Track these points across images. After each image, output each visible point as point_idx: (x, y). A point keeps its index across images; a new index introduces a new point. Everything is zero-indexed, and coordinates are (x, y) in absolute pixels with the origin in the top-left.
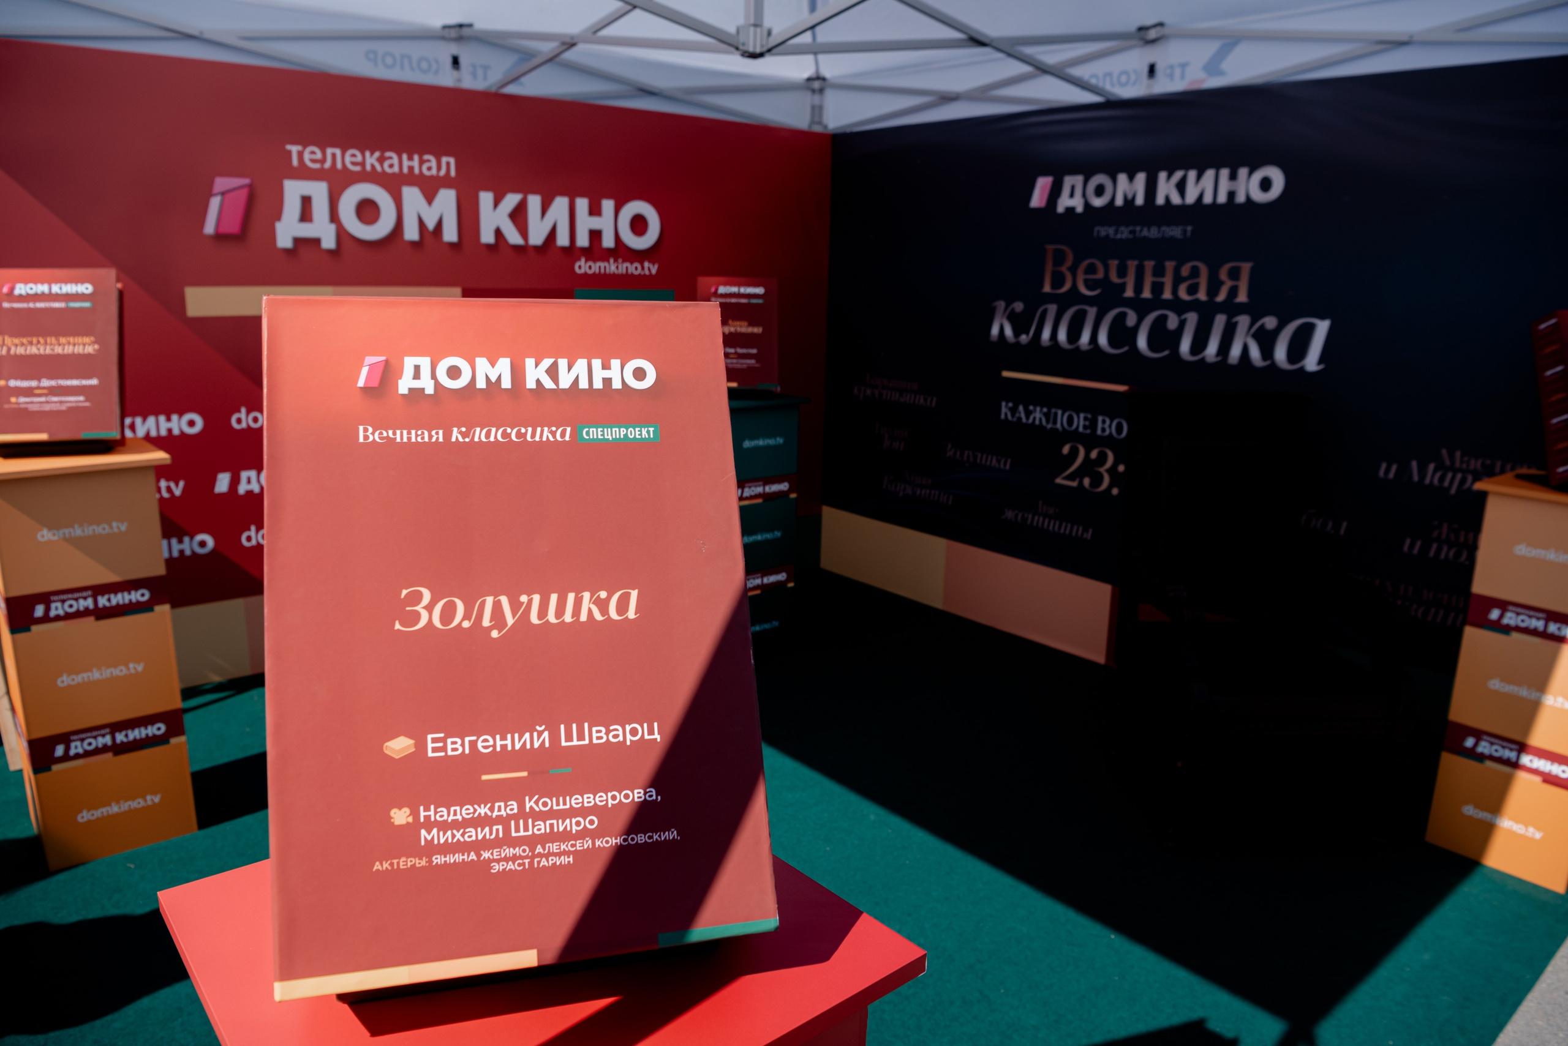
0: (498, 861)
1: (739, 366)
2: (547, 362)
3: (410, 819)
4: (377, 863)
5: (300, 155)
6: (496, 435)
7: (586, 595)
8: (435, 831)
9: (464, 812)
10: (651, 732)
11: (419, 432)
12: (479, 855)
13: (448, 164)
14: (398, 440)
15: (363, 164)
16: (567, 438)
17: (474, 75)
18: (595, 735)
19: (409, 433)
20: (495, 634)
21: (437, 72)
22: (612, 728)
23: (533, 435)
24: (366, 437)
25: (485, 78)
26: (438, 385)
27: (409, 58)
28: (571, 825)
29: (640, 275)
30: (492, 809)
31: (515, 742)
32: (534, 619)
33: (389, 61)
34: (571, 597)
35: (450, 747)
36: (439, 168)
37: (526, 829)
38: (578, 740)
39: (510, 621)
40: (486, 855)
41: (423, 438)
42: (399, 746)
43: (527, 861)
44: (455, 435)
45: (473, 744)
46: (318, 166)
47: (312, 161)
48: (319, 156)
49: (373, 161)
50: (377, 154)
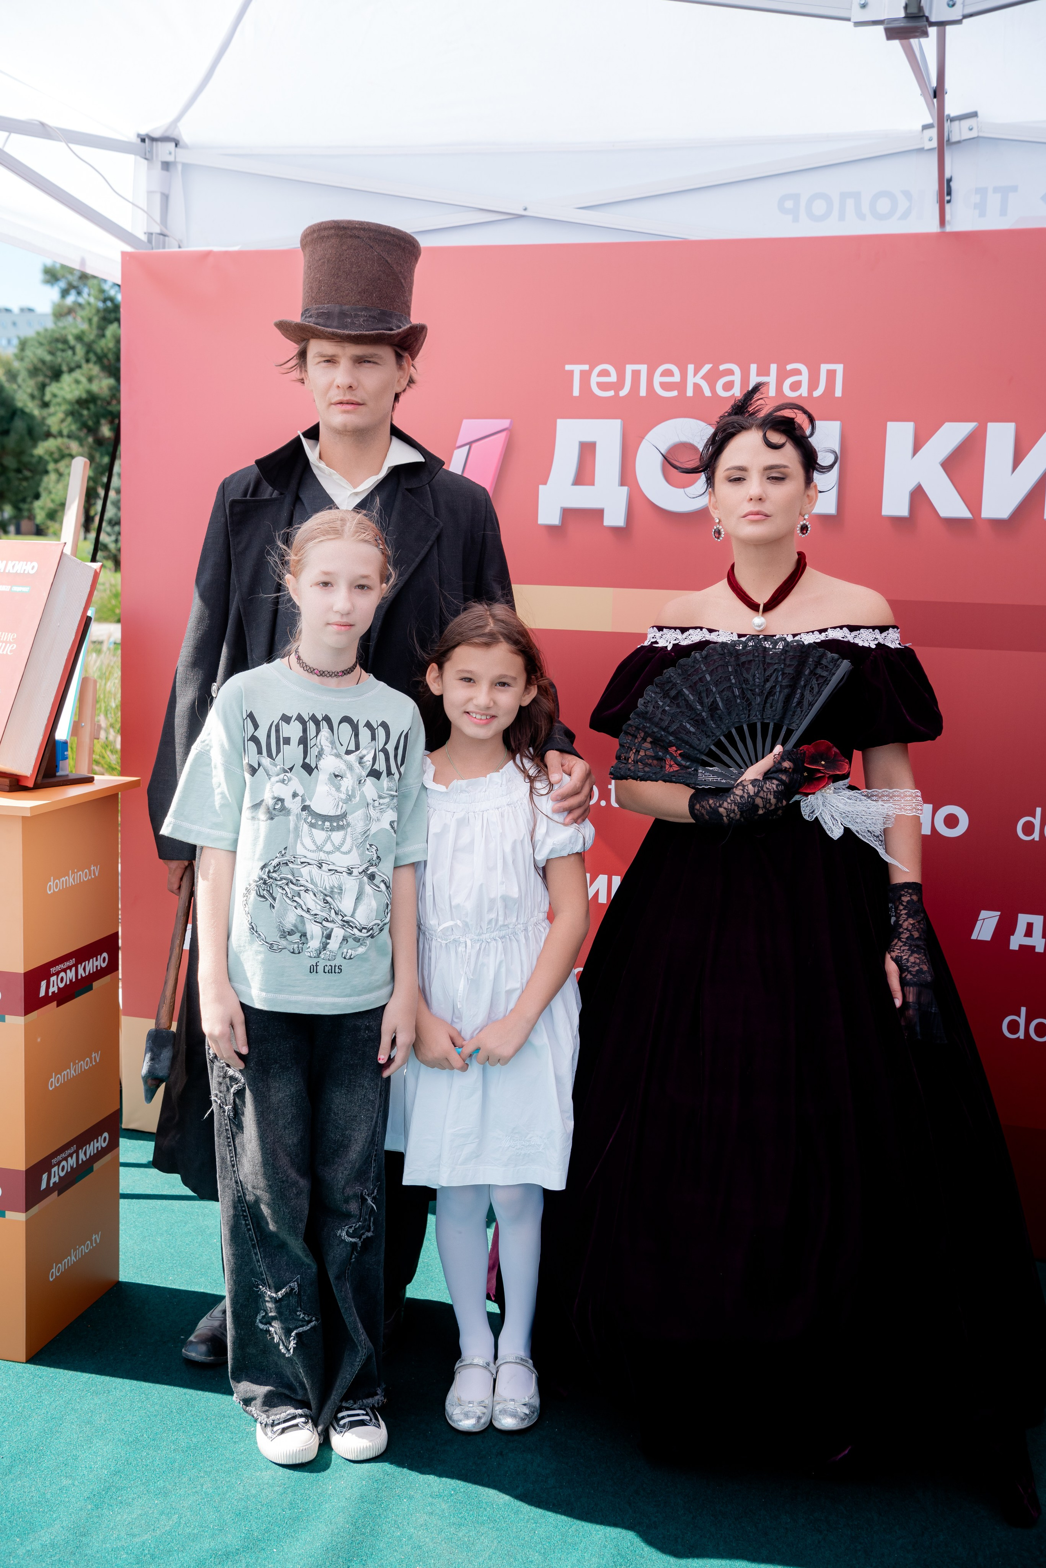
5: (585, 377)
13: (831, 374)
15: (681, 386)
17: (981, 209)
21: (905, 216)
25: (1003, 212)
27: (857, 196)
33: (819, 207)
46: (611, 393)
47: (602, 386)
48: (613, 378)
49: (698, 379)
50: (707, 367)
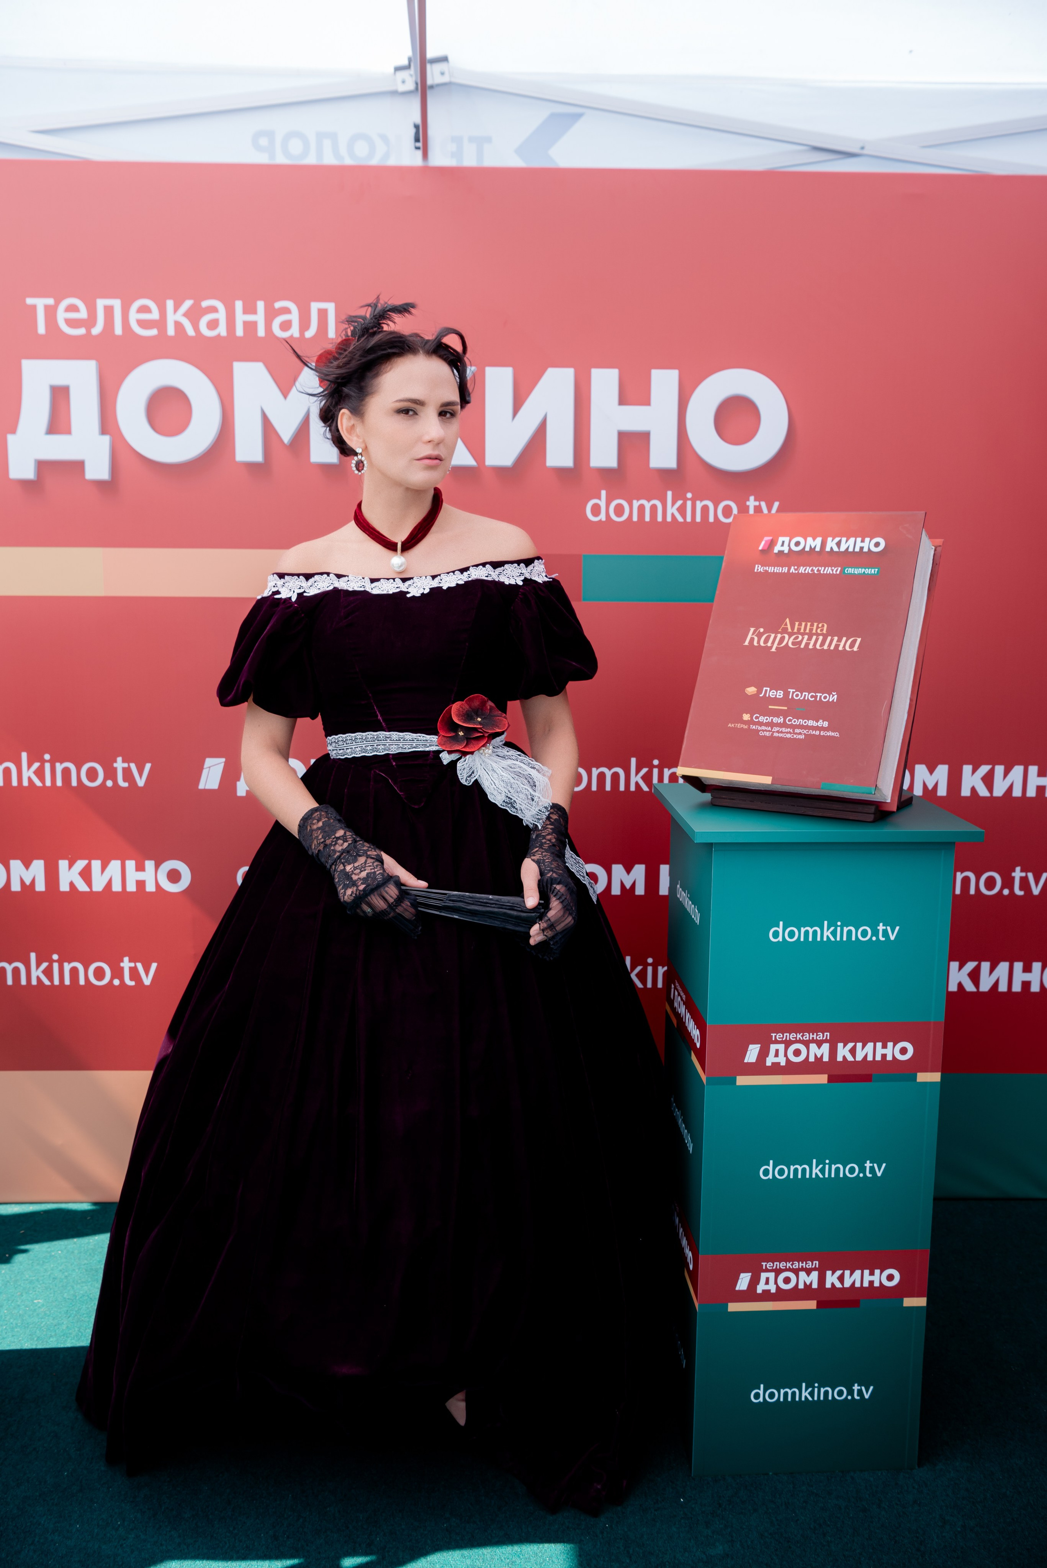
1: (786, 734)
5: (50, 312)
13: (323, 313)
15: (161, 324)
27: (333, 137)
33: (296, 145)
36: (305, 324)
46: (82, 331)
47: (70, 323)
48: (83, 314)
49: (179, 317)
50: (188, 304)
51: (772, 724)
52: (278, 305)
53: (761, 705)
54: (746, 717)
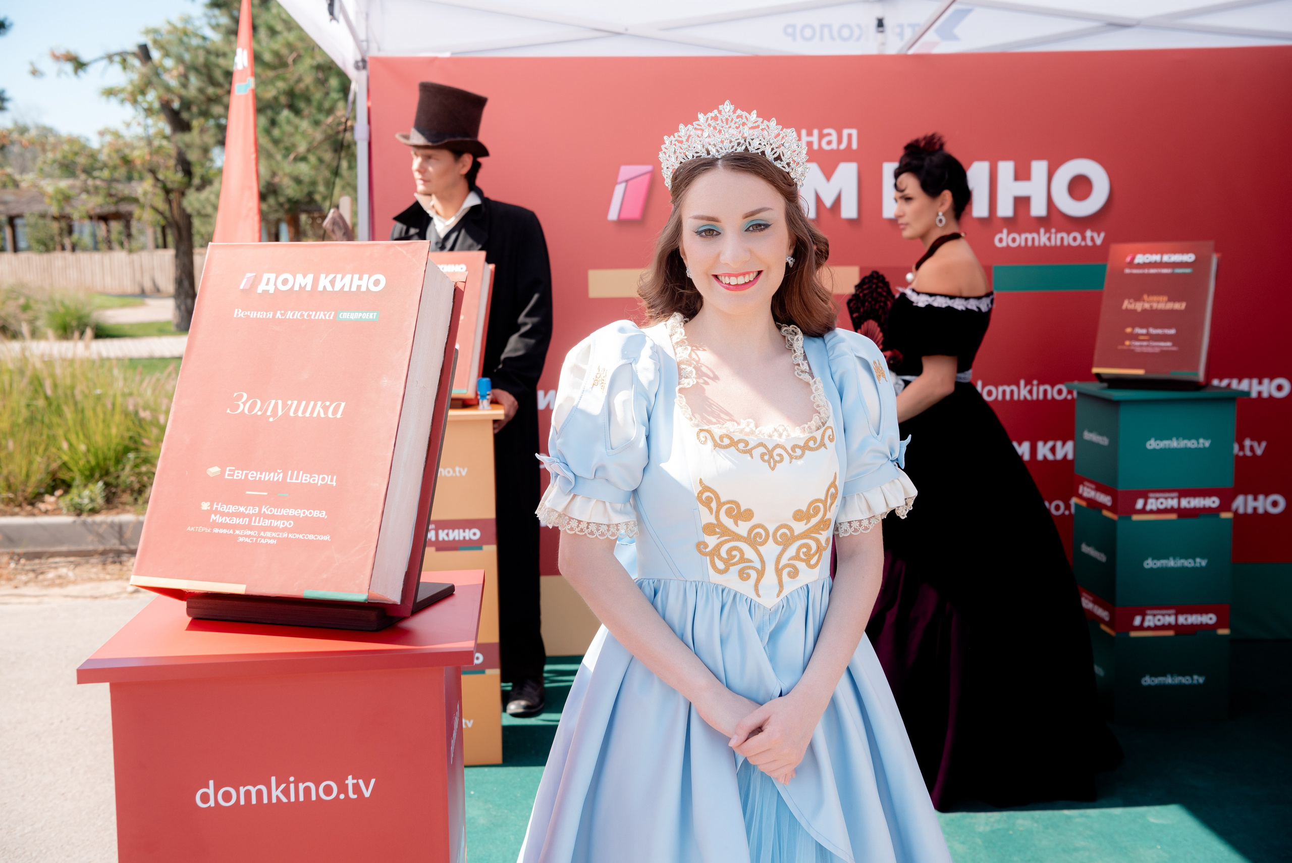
0: (242, 536)
1: (1150, 350)
2: (331, 276)
3: (209, 508)
4: (189, 527)
6: (298, 315)
7: (319, 403)
8: (218, 516)
9: (232, 509)
10: (332, 481)
11: (262, 313)
12: (234, 532)
13: (850, 136)
14: (251, 317)
16: (331, 318)
18: (304, 478)
19: (257, 313)
20: (271, 419)
22: (313, 475)
23: (315, 316)
24: (238, 315)
26: (276, 288)
27: (830, 26)
28: (280, 524)
29: (1080, 246)
30: (246, 509)
31: (266, 476)
32: (291, 414)
33: (808, 34)
34: (312, 403)
35: (236, 474)
36: (840, 141)
37: (259, 523)
38: (296, 480)
39: (280, 413)
40: (237, 532)
41: (262, 316)
42: (214, 470)
43: (255, 539)
44: (278, 315)
45: (247, 475)
51: (1141, 346)
52: (826, 131)
53: (1135, 337)
54: (1127, 343)
